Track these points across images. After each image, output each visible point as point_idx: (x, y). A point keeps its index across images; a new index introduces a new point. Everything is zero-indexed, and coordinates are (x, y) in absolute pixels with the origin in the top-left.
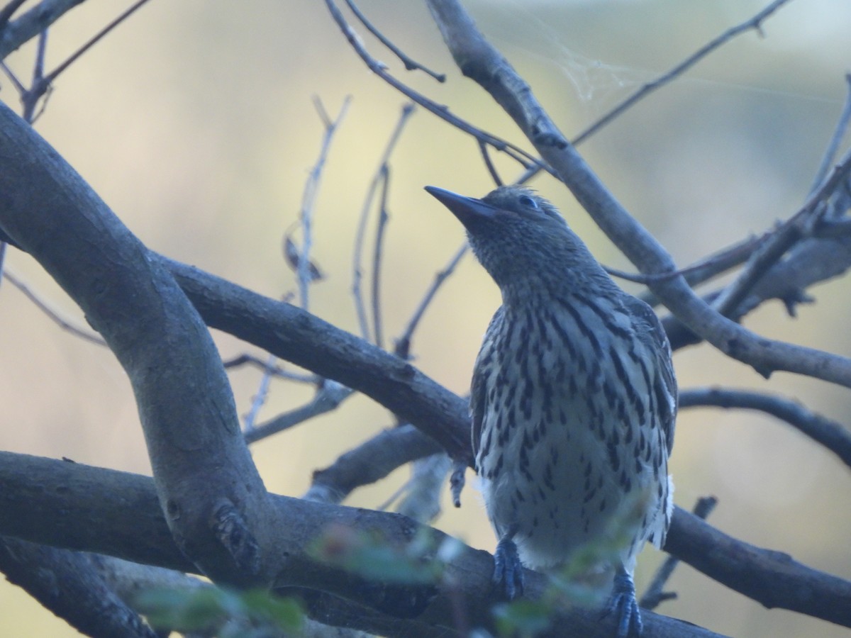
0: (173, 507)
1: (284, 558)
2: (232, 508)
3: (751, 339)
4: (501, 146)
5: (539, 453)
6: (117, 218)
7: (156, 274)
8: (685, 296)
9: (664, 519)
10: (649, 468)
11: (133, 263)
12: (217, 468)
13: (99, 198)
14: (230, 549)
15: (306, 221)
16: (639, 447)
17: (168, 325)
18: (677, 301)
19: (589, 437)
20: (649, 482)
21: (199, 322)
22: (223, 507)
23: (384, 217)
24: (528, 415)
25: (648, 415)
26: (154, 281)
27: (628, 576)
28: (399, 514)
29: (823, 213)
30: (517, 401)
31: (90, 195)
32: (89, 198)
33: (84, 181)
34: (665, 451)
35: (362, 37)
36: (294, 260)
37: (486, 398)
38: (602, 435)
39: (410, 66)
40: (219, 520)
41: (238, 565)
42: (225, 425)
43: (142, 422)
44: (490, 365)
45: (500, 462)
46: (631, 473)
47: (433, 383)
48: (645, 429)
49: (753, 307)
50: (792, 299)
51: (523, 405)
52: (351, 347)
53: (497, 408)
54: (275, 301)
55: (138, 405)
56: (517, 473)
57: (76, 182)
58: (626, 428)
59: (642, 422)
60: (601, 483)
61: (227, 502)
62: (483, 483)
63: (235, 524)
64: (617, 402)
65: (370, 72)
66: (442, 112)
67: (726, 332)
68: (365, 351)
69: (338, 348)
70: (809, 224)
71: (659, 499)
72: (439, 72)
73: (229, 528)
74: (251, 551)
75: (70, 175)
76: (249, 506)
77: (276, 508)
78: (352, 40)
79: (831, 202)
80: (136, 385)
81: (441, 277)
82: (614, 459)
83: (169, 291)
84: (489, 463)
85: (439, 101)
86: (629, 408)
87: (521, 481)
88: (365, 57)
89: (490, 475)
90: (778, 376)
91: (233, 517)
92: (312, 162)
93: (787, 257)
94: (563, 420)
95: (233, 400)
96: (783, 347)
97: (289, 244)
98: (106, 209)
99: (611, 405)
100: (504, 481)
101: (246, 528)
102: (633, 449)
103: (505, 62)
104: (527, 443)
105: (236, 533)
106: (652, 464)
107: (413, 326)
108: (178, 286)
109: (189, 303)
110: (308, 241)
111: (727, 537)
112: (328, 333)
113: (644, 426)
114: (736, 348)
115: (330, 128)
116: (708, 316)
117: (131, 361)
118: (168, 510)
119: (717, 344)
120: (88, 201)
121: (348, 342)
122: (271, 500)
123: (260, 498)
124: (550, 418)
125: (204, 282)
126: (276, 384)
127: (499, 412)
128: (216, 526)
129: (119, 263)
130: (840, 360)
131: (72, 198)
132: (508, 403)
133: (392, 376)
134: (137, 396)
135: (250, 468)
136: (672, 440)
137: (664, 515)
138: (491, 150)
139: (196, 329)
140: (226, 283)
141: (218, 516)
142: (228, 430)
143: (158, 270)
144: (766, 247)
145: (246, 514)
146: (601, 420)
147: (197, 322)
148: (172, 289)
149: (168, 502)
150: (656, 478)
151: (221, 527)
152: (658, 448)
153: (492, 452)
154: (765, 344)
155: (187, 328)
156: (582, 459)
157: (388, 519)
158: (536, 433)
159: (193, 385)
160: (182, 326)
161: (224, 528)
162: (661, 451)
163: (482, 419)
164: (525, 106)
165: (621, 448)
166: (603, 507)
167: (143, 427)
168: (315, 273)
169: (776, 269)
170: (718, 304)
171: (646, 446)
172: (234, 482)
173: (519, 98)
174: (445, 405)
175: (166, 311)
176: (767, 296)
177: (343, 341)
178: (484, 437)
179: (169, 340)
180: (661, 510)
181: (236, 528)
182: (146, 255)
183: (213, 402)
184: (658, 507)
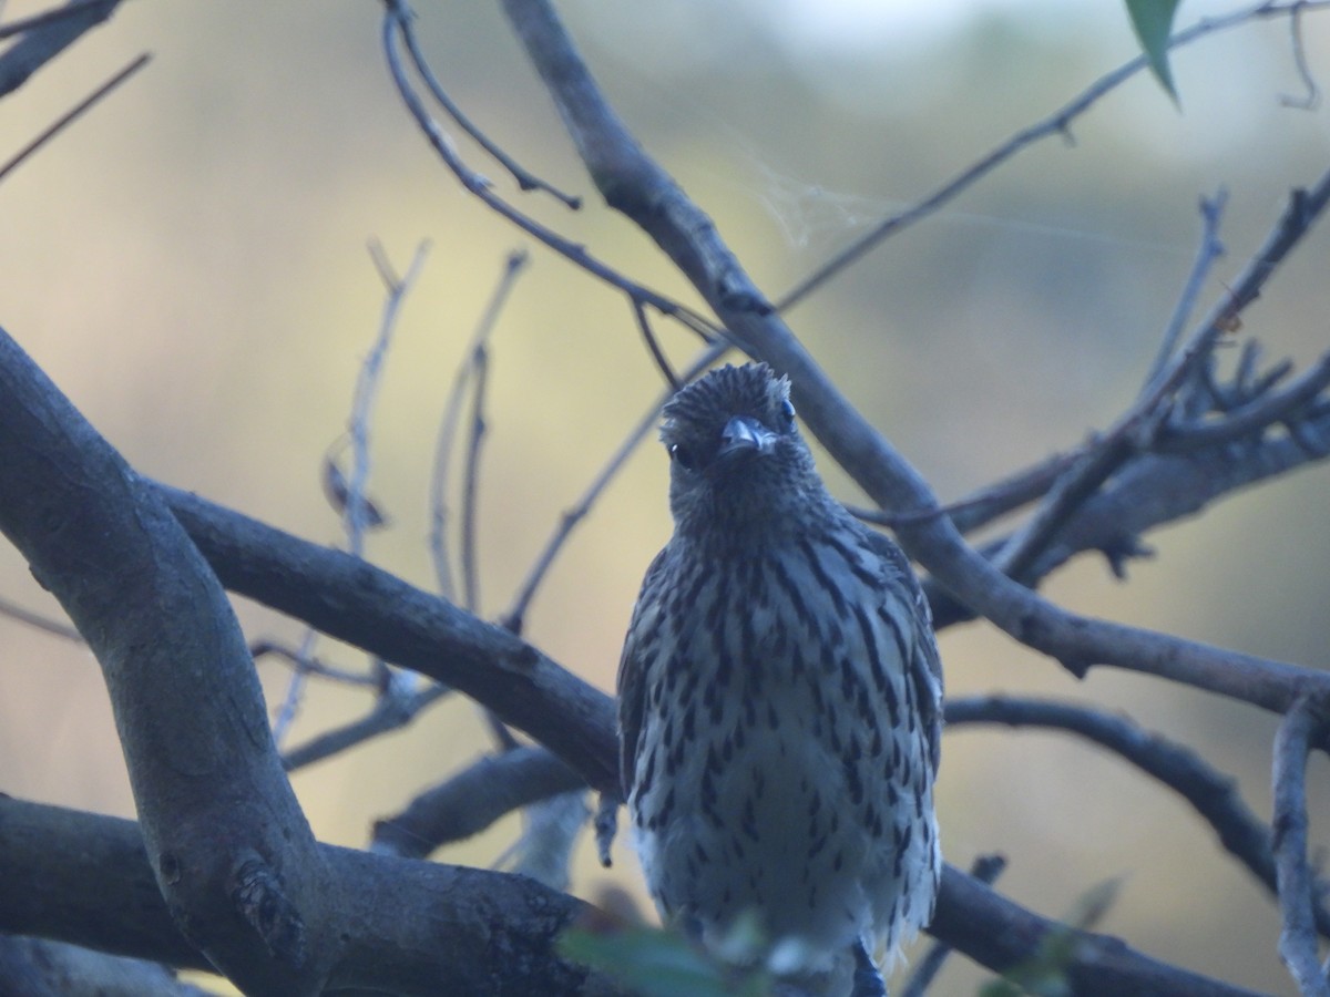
0: (170, 864)
1: (343, 943)
2: (262, 864)
3: (1056, 615)
4: (668, 308)
5: (733, 781)
6: (79, 414)
7: (142, 500)
8: (953, 550)
9: (931, 879)
10: (907, 797)
11: (106, 483)
12: (238, 802)
13: (51, 383)
14: (259, 929)
15: (359, 434)
16: (892, 763)
17: (160, 580)
18: (941, 556)
19: (813, 751)
20: (909, 820)
21: (209, 576)
22: (247, 863)
23: (479, 428)
24: (717, 717)
25: (903, 710)
26: (138, 512)
27: (874, 970)
28: (520, 875)
29: (1168, 415)
30: (699, 695)
31: (38, 378)
32: (36, 383)
33: (28, 357)
34: (929, 771)
35: (452, 138)
36: (340, 496)
37: (646, 702)
38: (835, 745)
39: (527, 184)
40: (242, 883)
41: (272, 953)
42: (249, 734)
43: (119, 732)
44: (654, 645)
45: (670, 801)
46: (881, 806)
47: (566, 673)
48: (900, 733)
49: (1059, 563)
50: (1119, 550)
51: (710, 699)
52: (439, 618)
53: (663, 714)
54: (320, 547)
55: (114, 704)
56: (698, 818)
57: (15, 357)
58: (872, 733)
59: (895, 722)
60: (835, 825)
61: (255, 856)
62: (642, 839)
63: (267, 890)
64: (856, 689)
65: (463, 193)
66: (576, 254)
67: (1016, 605)
68: (460, 625)
69: (419, 619)
70: (1146, 433)
71: (925, 847)
72: (571, 193)
73: (257, 896)
74: (291, 931)
75: (6, 347)
76: (288, 861)
77: (329, 866)
78: (435, 141)
79: (1180, 397)
80: (110, 675)
81: (571, 520)
82: (855, 786)
83: (162, 528)
84: (650, 804)
85: (571, 236)
86: (876, 699)
87: (704, 832)
88: (456, 168)
89: (653, 824)
90: (1097, 674)
91: (264, 878)
92: (368, 342)
93: (1111, 485)
94: (774, 722)
95: (262, 696)
96: (1106, 628)
97: (332, 471)
98: (63, 400)
99: (848, 693)
100: (677, 831)
101: (283, 895)
102: (883, 768)
103: (672, 184)
104: (714, 764)
105: (268, 903)
106: (912, 791)
107: (527, 595)
108: (175, 521)
109: (193, 547)
110: (362, 465)
111: (1025, 913)
112: (404, 597)
113: (898, 728)
114: (1034, 630)
115: (396, 292)
116: (987, 580)
117: (103, 637)
118: (162, 870)
119: (1002, 623)
120: (34, 387)
121: (434, 610)
122: (322, 854)
123: (304, 849)
124: (751, 718)
125: (210, 517)
126: (314, 687)
127: (668, 717)
128: (237, 893)
129: (84, 484)
130: (1196, 648)
131: (10, 383)
132: (684, 700)
133: (503, 663)
134: (112, 692)
135: (288, 802)
136: (938, 752)
137: (931, 873)
138: (652, 314)
139: (204, 586)
140: (245, 520)
141: (240, 876)
142: (255, 744)
143: (144, 495)
144: (1078, 471)
145: (283, 873)
146: (833, 720)
147: (205, 576)
148: (165, 524)
149: (162, 857)
150: (920, 814)
151: (244, 894)
152: (920, 764)
153: (656, 785)
154: (1078, 624)
155: (190, 586)
156: (804, 786)
157: (503, 882)
158: (728, 746)
159: (199, 673)
160: (181, 582)
161: (250, 895)
162: (924, 768)
163: (637, 734)
164: (705, 251)
165: (864, 764)
166: (838, 863)
167: (122, 740)
168: (373, 516)
169: (1094, 505)
170: (1004, 558)
171: (902, 761)
172: (265, 825)
173: (697, 238)
174: (586, 709)
175: (157, 558)
176: (1080, 545)
177: (426, 609)
178: (642, 764)
179: (162, 602)
180: (928, 865)
181: (269, 895)
182: (125, 471)
183: (231, 700)
184: (924, 860)
